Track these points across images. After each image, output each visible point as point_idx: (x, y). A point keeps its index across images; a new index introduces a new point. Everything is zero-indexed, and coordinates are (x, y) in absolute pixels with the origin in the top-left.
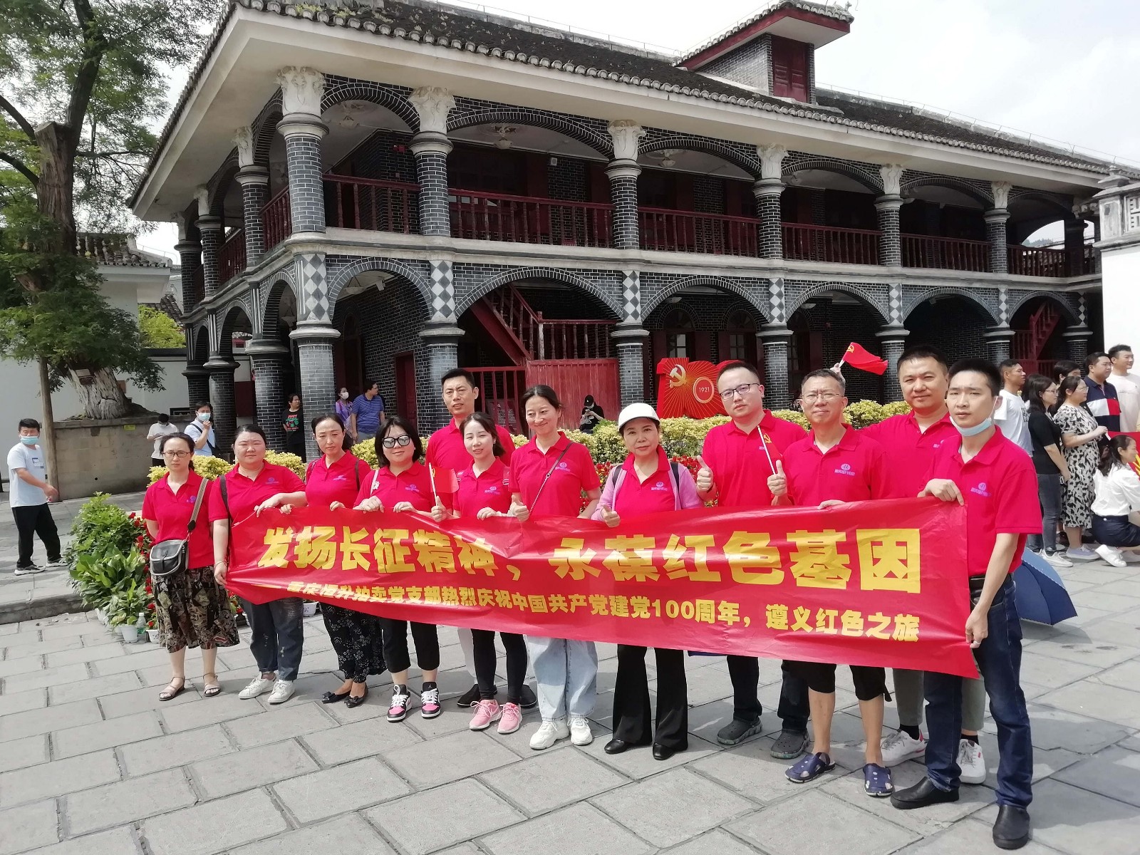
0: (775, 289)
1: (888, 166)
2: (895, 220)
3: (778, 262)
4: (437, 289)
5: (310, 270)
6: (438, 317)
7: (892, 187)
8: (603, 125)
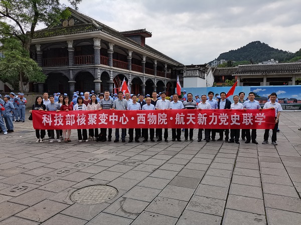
0: (144, 78)
1: (155, 60)
3: (145, 74)
4: (111, 75)
5: (99, 71)
6: (111, 80)
7: (156, 63)
8: (128, 50)
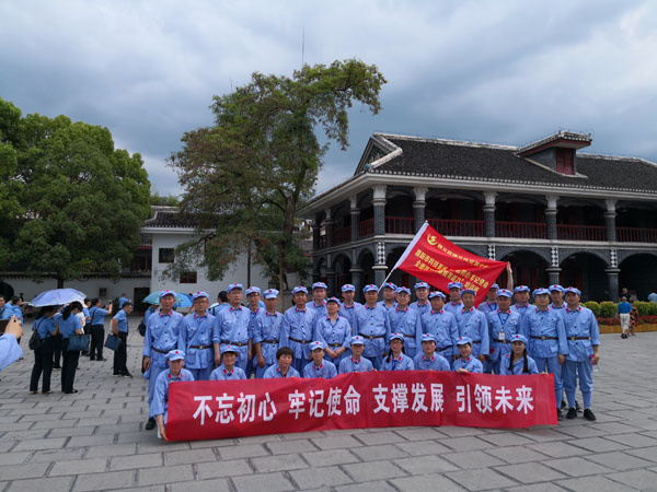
0: (553, 252)
8: (482, 193)
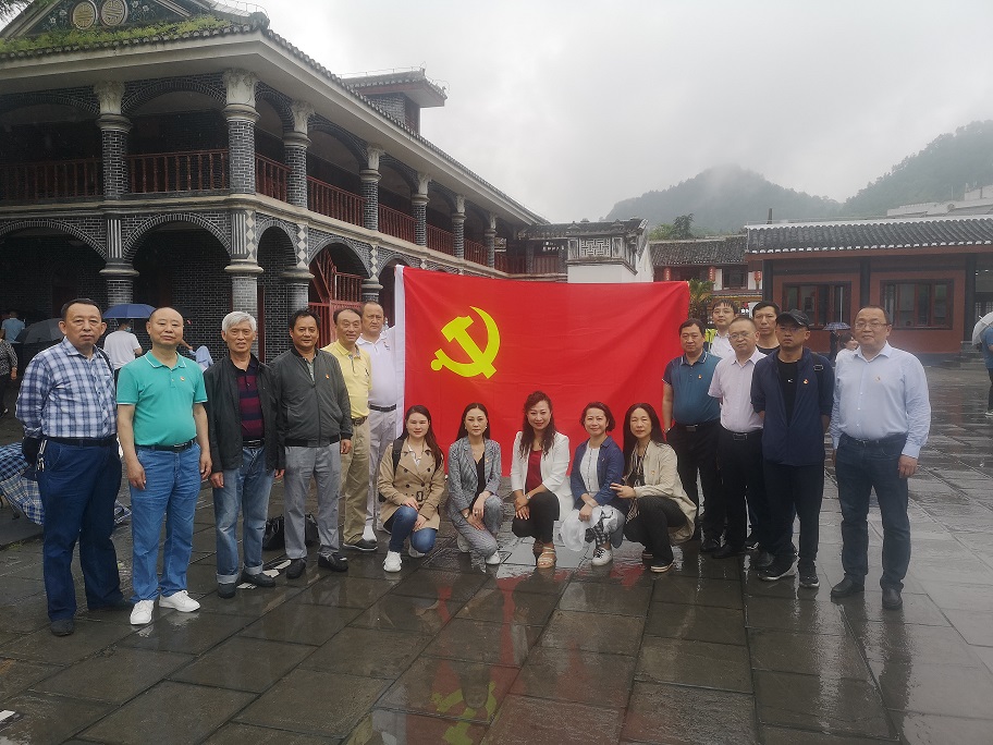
1: (462, 196)
2: (461, 230)
3: (425, 249)
4: (302, 245)
6: (302, 265)
7: (462, 209)
8: (365, 144)
